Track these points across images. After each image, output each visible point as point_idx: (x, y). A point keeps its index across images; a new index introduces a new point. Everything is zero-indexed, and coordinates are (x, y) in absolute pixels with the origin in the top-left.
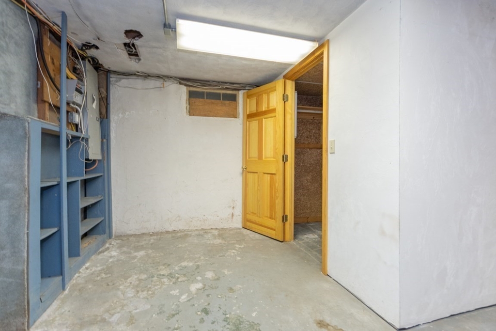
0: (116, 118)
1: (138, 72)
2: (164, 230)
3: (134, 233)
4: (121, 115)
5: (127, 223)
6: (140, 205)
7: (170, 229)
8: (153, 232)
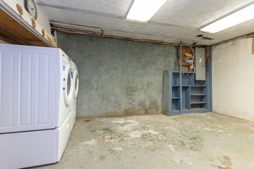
0: (214, 63)
1: (221, 42)
2: (237, 117)
3: (221, 113)
4: (216, 62)
5: (218, 108)
6: (224, 101)
7: (240, 118)
8: (231, 116)
